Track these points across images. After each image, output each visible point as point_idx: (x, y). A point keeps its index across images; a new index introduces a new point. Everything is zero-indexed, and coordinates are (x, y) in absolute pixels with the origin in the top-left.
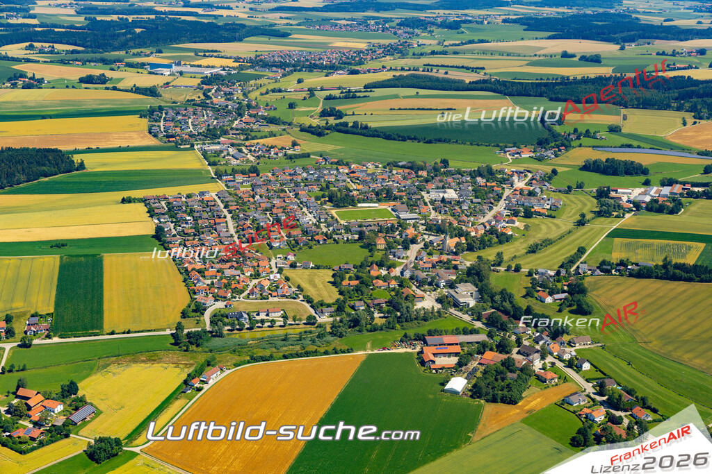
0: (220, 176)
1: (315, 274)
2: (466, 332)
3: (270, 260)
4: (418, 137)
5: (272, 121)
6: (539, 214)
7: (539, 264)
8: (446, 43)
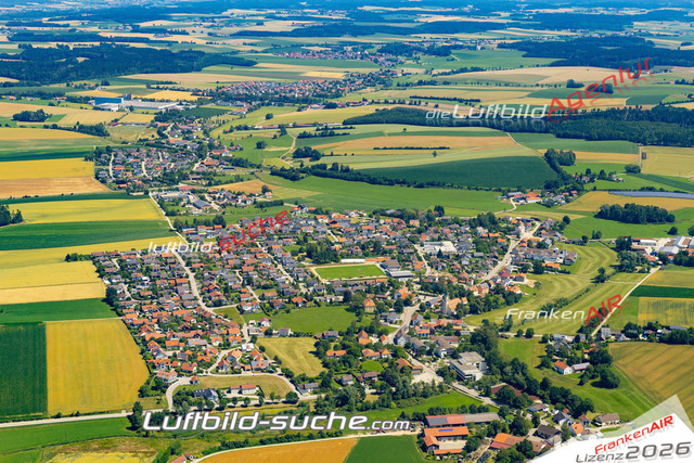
0: (180, 228)
1: (295, 343)
2: (473, 410)
3: (241, 327)
4: (408, 180)
5: (238, 163)
6: (551, 269)
7: (555, 328)
8: (434, 72)
